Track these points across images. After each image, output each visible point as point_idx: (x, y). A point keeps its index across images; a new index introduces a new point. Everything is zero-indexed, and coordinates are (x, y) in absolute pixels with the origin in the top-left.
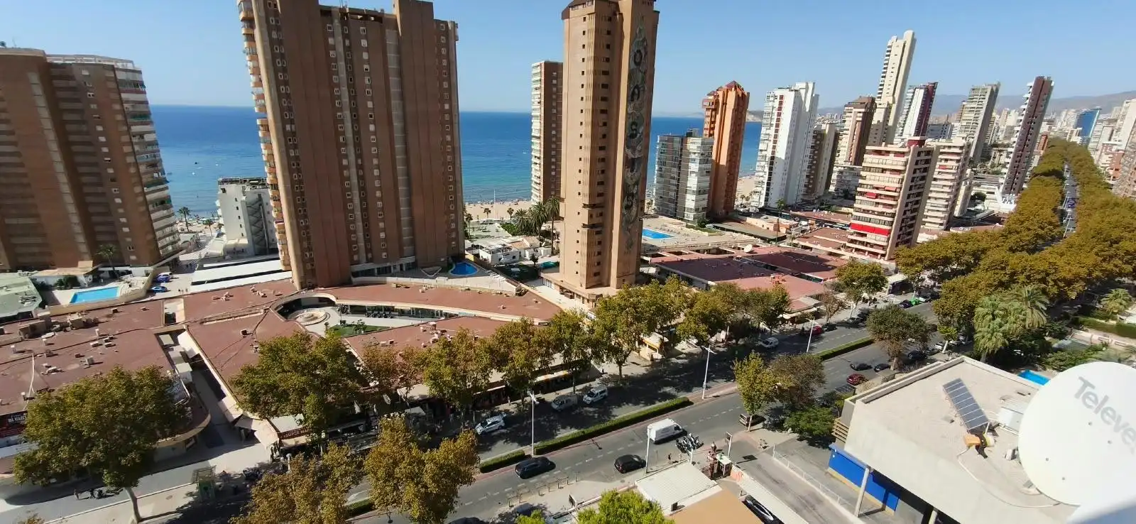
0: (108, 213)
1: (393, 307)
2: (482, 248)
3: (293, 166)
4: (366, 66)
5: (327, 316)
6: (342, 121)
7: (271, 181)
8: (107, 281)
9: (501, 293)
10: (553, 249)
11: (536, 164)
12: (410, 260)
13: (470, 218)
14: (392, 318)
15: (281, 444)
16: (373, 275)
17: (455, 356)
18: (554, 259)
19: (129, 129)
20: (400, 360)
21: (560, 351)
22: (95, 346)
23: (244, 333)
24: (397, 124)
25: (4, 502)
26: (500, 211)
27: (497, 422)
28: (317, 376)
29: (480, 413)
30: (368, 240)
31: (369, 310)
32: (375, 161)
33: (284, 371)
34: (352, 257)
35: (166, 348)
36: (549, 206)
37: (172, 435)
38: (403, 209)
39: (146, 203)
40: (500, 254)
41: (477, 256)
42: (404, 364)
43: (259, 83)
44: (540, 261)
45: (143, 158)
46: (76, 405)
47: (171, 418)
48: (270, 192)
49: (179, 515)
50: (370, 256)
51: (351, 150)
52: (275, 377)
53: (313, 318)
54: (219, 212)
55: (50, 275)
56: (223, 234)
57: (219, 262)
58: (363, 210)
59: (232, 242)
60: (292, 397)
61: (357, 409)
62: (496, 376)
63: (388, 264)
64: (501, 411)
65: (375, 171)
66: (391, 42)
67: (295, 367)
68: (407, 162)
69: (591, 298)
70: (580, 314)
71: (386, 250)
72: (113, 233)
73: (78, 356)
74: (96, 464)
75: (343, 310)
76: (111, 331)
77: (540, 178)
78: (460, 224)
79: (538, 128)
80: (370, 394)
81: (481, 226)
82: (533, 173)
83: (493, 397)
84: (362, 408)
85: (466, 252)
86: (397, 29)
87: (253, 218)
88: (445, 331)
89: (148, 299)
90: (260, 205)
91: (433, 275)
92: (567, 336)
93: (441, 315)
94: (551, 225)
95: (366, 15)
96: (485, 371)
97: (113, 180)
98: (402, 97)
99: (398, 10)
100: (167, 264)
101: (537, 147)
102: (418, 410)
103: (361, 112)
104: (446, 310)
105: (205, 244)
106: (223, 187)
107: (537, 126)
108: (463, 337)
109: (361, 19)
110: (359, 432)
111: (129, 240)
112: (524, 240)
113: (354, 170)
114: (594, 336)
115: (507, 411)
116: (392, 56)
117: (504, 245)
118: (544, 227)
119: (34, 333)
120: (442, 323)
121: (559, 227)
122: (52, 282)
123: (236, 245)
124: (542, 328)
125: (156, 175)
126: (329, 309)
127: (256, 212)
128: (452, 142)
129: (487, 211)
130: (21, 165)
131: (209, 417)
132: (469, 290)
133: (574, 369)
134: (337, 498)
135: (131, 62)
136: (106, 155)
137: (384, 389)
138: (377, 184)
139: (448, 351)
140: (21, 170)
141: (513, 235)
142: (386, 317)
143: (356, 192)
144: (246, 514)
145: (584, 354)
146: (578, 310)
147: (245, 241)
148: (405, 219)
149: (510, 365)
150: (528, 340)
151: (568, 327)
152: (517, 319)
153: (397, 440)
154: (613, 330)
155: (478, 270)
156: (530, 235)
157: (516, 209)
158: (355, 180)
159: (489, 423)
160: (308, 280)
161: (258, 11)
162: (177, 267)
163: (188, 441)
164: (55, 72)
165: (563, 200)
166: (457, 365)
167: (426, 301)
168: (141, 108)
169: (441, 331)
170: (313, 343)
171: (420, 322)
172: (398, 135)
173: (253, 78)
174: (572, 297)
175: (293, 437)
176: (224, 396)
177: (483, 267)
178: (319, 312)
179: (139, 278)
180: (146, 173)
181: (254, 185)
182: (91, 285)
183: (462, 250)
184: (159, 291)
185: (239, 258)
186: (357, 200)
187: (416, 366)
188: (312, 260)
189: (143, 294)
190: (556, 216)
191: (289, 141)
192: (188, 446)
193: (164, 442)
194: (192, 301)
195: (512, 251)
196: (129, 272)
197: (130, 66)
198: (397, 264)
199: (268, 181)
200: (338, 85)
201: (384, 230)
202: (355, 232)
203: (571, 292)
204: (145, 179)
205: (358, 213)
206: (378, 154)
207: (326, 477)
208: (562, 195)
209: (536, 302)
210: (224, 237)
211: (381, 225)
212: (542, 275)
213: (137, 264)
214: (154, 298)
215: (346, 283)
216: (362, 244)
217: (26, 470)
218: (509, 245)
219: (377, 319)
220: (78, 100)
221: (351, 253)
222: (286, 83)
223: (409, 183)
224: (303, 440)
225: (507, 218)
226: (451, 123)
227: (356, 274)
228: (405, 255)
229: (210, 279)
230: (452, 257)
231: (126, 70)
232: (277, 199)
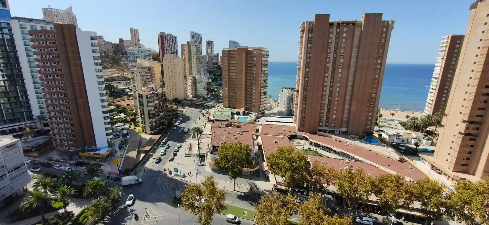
0: (251, 95)
1: (331, 148)
2: (384, 132)
3: (306, 84)
4: (343, 45)
5: (305, 144)
6: (328, 68)
7: (297, 89)
8: (246, 115)
9: (389, 158)
10: (433, 142)
11: (432, 93)
12: (345, 130)
13: (381, 116)
14: (330, 152)
15: (276, 186)
16: (326, 132)
17: (353, 180)
18: (431, 148)
19: (262, 69)
20: (327, 172)
21: (419, 201)
22: (238, 133)
23: (276, 142)
24: (352, 69)
25: (211, 169)
26: (402, 116)
27: (369, 221)
28: (294, 166)
29: (361, 212)
30: (328, 117)
31: (321, 146)
32: (338, 85)
33: (282, 159)
34: (319, 123)
35: (254, 140)
36: (435, 117)
37: (247, 168)
38: (347, 106)
39: (260, 93)
40: (395, 138)
41: (381, 135)
42: (328, 174)
43: (301, 53)
44: (421, 147)
45: (264, 79)
46: (229, 149)
47: (248, 162)
48: (296, 93)
49: (243, 194)
50: (327, 124)
51: (329, 80)
52: (279, 161)
53: (299, 143)
54: (279, 98)
55: (235, 111)
56: (279, 106)
57: (275, 115)
58: (328, 104)
59: (281, 109)
60: (283, 170)
61: (305, 185)
62: (373, 197)
63: (334, 129)
64: (373, 217)
65: (337, 89)
66: (357, 33)
67: (286, 159)
68: (353, 86)
69: (456, 178)
70: (441, 185)
71: (334, 123)
72: (251, 101)
73: (234, 135)
74: (229, 168)
75: (311, 143)
76: (243, 130)
77: (433, 101)
78: (374, 118)
79: (438, 73)
80: (311, 181)
81: (387, 121)
82: (429, 97)
83: (370, 208)
84: (307, 185)
85: (374, 132)
86: (362, 27)
87: (289, 102)
88: (353, 166)
89: (254, 123)
90: (292, 97)
91: (353, 139)
92: (427, 194)
93: (353, 159)
94: (434, 129)
95: (348, 23)
96: (368, 193)
97: (254, 85)
98: (357, 57)
99: (364, 19)
100: (262, 113)
101: (435, 84)
102: (330, 197)
103: (337, 64)
104: (356, 157)
105: (273, 109)
106: (282, 90)
107: (438, 72)
108: (360, 172)
109: (346, 25)
110: (304, 194)
111: (254, 103)
112: (413, 133)
113: (328, 88)
114: (448, 202)
115: (376, 218)
116: (356, 39)
117: (398, 133)
118: (429, 129)
119: (228, 126)
120: (352, 162)
121: (440, 130)
122: (235, 112)
123: (281, 110)
124: (409, 184)
125: (265, 84)
126: (306, 141)
127: (290, 100)
128: (378, 79)
129: (393, 114)
130: (236, 79)
131: (259, 166)
132: (371, 151)
133: (429, 215)
134: (286, 215)
135: (267, 48)
136: (255, 77)
137: (317, 182)
138: (337, 94)
139: (350, 176)
140: (236, 80)
141: (406, 129)
142: (327, 151)
143: (327, 97)
144: (258, 204)
145: (439, 210)
146: (440, 182)
147: (284, 110)
148: (346, 111)
149: (383, 195)
150: (398, 187)
151: (429, 189)
152: (394, 173)
153: (315, 205)
154: (467, 203)
155: (379, 142)
156: (418, 131)
157: (411, 115)
158: (328, 92)
159: (364, 219)
160: (301, 129)
161: (307, 27)
162: (264, 115)
163: (251, 172)
164: (249, 52)
165: (446, 115)
166: (353, 184)
167: (347, 150)
168: (266, 63)
169: (351, 166)
170: (295, 152)
171: (341, 158)
172: (351, 74)
173: (299, 52)
174: (439, 173)
175: (281, 185)
176: (264, 161)
177: (382, 141)
178: (302, 142)
179: (253, 116)
180: (263, 83)
181: (292, 90)
182: (243, 115)
183: (372, 131)
184: (257, 121)
185: (281, 115)
186: (327, 100)
187: (334, 177)
188: (304, 121)
189: (253, 121)
190: (439, 123)
191: (306, 74)
192: (251, 173)
193: (245, 169)
194: (264, 126)
195: (403, 137)
196: (252, 114)
197: (266, 50)
198: (338, 130)
199: (296, 89)
200: (330, 53)
201: (336, 114)
202: (323, 113)
203: (439, 170)
204: (262, 85)
205: (326, 106)
206: (340, 82)
207: (286, 205)
208: (446, 112)
209: (411, 168)
210: (279, 107)
211: (335, 112)
212: (420, 155)
213: (254, 111)
214: (255, 123)
215: (315, 133)
216: (325, 119)
217: (216, 163)
218: (402, 134)
219: (323, 151)
220: (252, 61)
221: (320, 122)
222: (310, 53)
223: (352, 95)
224: (283, 188)
225: (405, 120)
226: (380, 69)
227: (320, 131)
228: (343, 127)
229: (271, 121)
230: (366, 133)
231: (265, 51)
232: (297, 96)
